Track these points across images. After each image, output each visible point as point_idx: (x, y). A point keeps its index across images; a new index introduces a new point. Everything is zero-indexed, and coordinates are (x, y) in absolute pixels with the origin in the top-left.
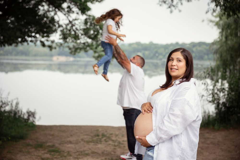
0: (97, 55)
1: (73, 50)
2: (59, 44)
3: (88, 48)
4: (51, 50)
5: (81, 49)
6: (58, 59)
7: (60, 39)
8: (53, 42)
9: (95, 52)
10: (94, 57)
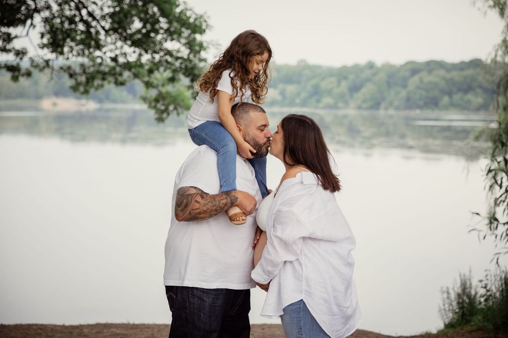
0: (153, 93)
1: (83, 79)
2: (40, 61)
3: (126, 74)
4: (15, 79)
5: (104, 76)
6: (55, 104)
7: (43, 46)
8: (20, 53)
9: (148, 85)
10: (144, 99)
